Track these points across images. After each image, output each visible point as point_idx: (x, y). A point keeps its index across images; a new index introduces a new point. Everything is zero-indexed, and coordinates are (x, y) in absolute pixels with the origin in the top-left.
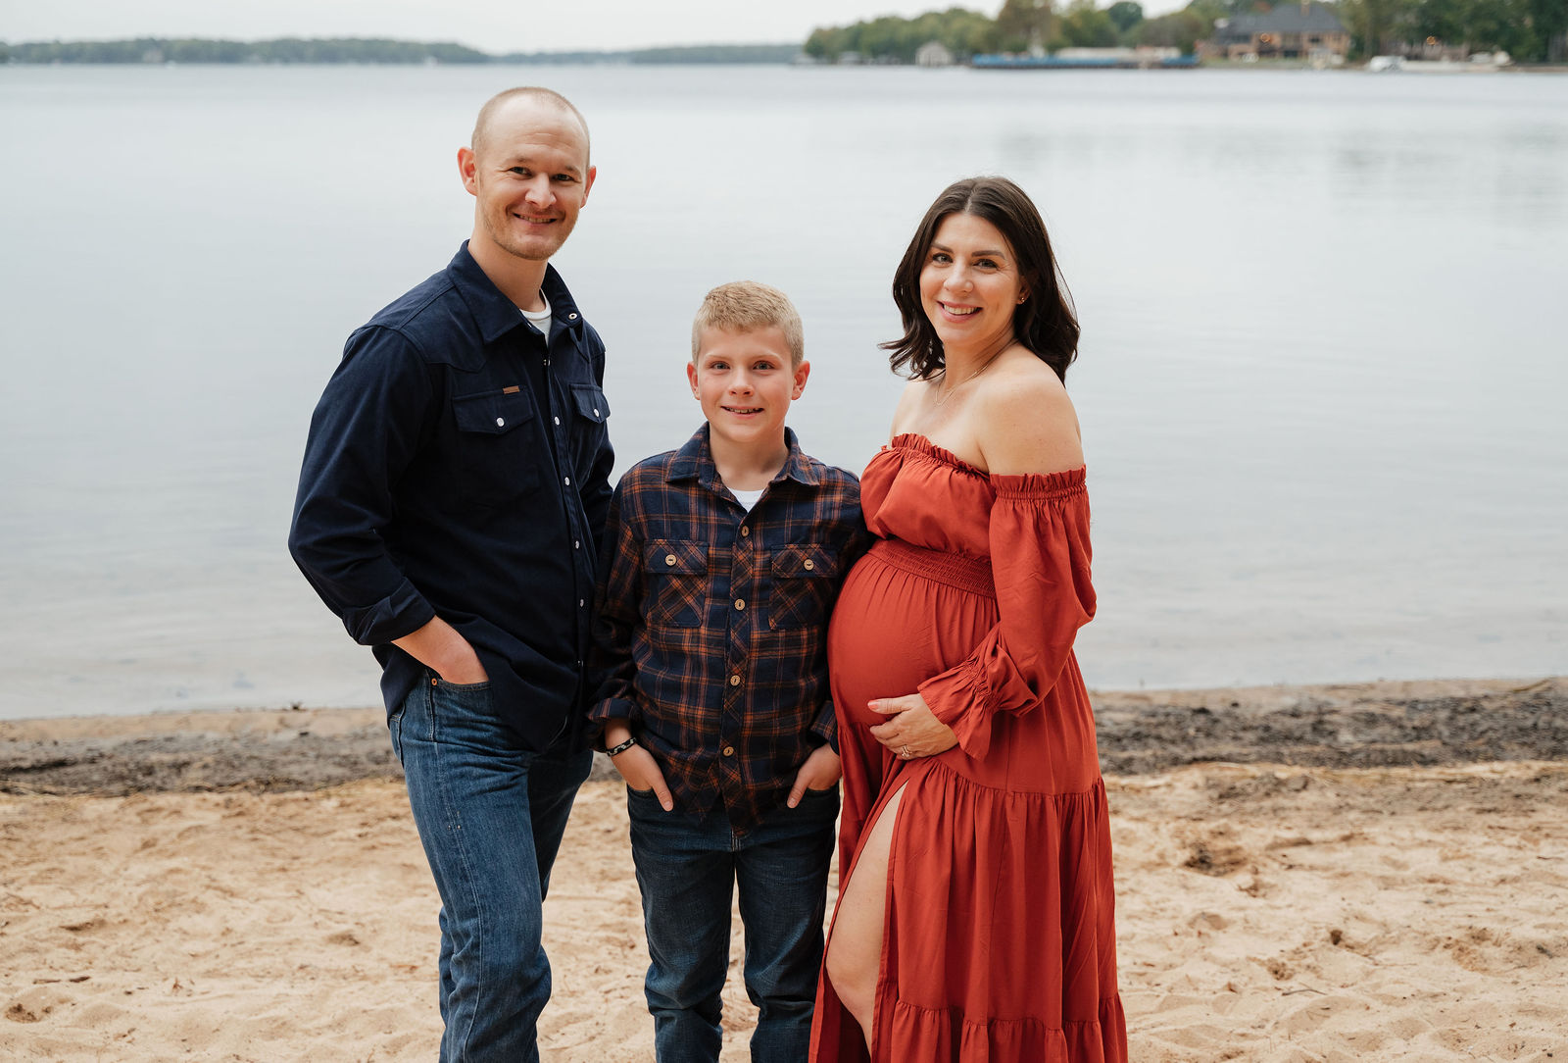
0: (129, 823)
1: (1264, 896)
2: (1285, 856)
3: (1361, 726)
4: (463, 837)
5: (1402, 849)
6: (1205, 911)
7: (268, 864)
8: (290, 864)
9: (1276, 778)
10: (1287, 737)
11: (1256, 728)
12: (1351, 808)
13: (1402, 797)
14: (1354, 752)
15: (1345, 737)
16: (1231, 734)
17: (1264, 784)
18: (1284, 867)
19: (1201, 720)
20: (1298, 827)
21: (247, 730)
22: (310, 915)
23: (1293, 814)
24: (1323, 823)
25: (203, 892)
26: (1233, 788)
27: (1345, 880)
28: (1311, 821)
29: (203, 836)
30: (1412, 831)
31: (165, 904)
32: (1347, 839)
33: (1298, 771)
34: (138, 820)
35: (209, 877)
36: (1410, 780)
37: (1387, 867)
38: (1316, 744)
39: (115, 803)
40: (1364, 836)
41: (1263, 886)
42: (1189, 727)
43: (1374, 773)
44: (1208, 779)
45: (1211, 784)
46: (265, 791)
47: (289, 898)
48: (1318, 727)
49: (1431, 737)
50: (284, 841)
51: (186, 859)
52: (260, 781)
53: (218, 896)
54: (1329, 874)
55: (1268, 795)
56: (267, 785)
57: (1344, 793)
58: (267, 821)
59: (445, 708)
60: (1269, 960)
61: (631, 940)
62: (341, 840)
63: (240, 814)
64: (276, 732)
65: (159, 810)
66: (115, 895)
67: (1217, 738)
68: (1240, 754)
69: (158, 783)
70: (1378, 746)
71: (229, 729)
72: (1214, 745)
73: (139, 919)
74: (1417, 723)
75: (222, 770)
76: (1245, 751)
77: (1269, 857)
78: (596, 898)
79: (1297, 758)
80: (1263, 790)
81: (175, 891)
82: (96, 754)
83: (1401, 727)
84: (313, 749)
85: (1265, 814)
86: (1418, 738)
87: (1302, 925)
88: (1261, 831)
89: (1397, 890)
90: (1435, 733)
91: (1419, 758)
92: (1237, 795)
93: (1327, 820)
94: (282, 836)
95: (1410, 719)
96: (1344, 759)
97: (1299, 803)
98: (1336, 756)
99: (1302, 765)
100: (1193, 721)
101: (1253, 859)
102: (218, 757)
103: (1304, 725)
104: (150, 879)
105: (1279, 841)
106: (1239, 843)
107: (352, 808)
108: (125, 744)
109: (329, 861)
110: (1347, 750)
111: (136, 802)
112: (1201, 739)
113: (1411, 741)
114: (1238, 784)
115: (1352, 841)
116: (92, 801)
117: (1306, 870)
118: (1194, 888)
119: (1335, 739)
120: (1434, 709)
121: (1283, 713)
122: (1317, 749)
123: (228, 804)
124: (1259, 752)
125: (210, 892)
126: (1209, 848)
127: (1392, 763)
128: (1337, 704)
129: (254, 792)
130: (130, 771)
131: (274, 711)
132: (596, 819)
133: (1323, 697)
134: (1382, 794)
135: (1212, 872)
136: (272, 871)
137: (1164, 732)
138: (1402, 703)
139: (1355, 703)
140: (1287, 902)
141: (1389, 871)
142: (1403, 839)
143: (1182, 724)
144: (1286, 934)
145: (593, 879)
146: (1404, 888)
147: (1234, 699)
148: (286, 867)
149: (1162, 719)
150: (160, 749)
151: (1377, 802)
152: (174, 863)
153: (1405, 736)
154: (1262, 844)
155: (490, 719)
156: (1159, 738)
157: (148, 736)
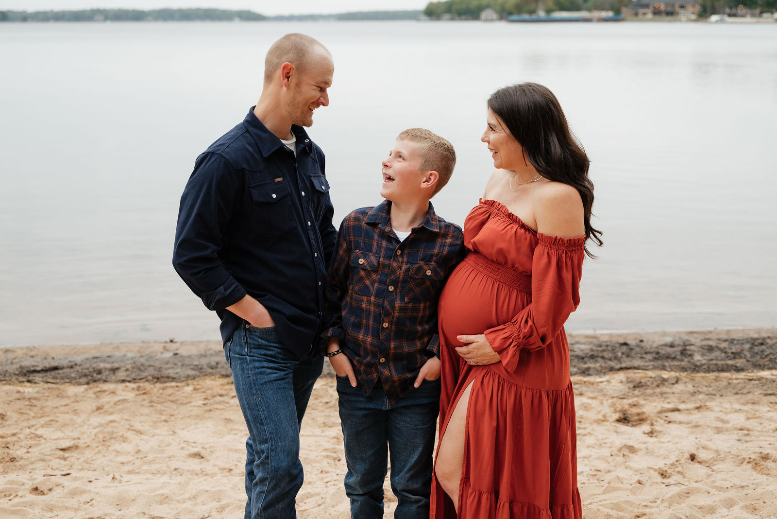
0: (90, 398)
1: (656, 436)
2: (666, 417)
3: (705, 352)
4: (261, 403)
5: (726, 413)
6: (627, 444)
7: (158, 418)
8: (170, 418)
9: (662, 378)
10: (668, 357)
11: (652, 353)
12: (700, 393)
13: (726, 387)
14: (702, 365)
15: (697, 357)
16: (639, 356)
17: (656, 381)
18: (666, 422)
19: (624, 348)
20: (673, 402)
21: (147, 352)
22: (179, 444)
23: (671, 396)
24: (686, 400)
25: (127, 432)
26: (640, 383)
27: (697, 428)
28: (680, 399)
29: (126, 405)
30: (731, 405)
31: (108, 438)
32: (698, 408)
33: (673, 374)
34: (94, 396)
35: (129, 424)
36: (730, 379)
37: (719, 423)
38: (682, 360)
39: (83, 388)
40: (707, 407)
41: (656, 431)
42: (618, 352)
43: (712, 375)
44: (628, 378)
45: (629, 381)
46: (157, 382)
47: (169, 435)
48: (683, 352)
49: (741, 358)
50: (166, 407)
51: (118, 415)
52: (154, 377)
53: (134, 434)
54: (689, 425)
55: (658, 386)
56: (158, 379)
57: (697, 385)
58: (158, 397)
59: (253, 339)
60: (659, 469)
61: (339, 457)
62: (195, 406)
63: (144, 393)
64: (162, 353)
65: (104, 391)
66: (83, 433)
67: (632, 358)
68: (644, 366)
69: (104, 378)
70: (714, 362)
71: (139, 351)
72: (631, 361)
73: (95, 445)
74: (733, 350)
75: (136, 372)
76: (646, 364)
77: (659, 417)
78: (321, 436)
79: (673, 368)
80: (655, 384)
81: (113, 431)
82: (73, 364)
83: (726, 352)
84: (180, 361)
85: (657, 396)
86: (734, 358)
87: (675, 451)
88: (654, 404)
89: (723, 434)
90: (743, 356)
91: (735, 368)
92: (642, 386)
93: (688, 399)
94: (165, 404)
95: (730, 349)
96: (696, 368)
97: (674, 390)
98: (693, 367)
99: (675, 372)
100: (620, 349)
101: (650, 418)
102: (134, 365)
103: (676, 351)
104: (100, 425)
105: (664, 409)
106: (643, 410)
107: (200, 391)
108: (87, 359)
109: (188, 417)
110: (698, 364)
111: (93, 387)
112: (624, 358)
113: (731, 359)
114: (643, 381)
115: (701, 410)
116: (72, 387)
117: (677, 424)
118: (621, 432)
119: (692, 358)
120: (743, 344)
121: (665, 345)
122: (683, 363)
123: (138, 388)
124: (653, 365)
125: (130, 432)
126: (628, 412)
127: (720, 370)
128: (693, 341)
129: (151, 382)
130: (90, 372)
131: (161, 343)
132: (321, 397)
133: (686, 337)
134: (716, 386)
135: (630, 425)
136: (161, 422)
137: (605, 354)
138: (726, 341)
139: (703, 340)
140: (668, 440)
141: (720, 425)
142: (726, 409)
143: (615, 351)
144: (667, 455)
145: (319, 426)
146: (727, 433)
147: (641, 338)
148: (168, 420)
149: (604, 348)
150: (104, 361)
151: (713, 390)
152: (112, 418)
153: (728, 357)
154: (655, 411)
155: (275, 345)
156: (603, 357)
157: (99, 355)
